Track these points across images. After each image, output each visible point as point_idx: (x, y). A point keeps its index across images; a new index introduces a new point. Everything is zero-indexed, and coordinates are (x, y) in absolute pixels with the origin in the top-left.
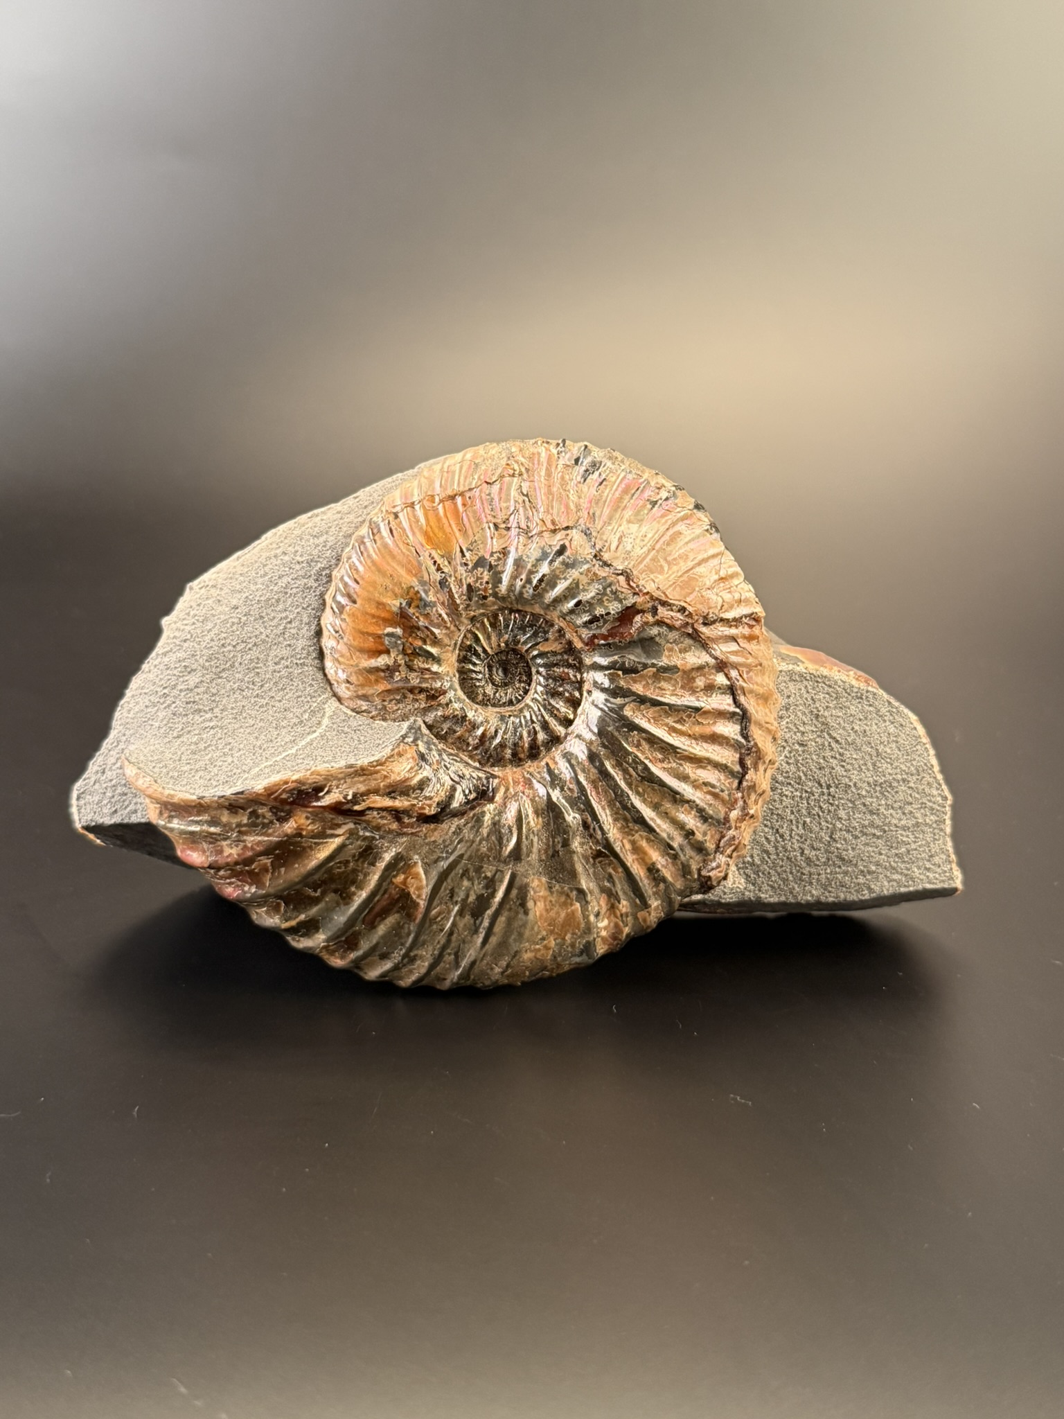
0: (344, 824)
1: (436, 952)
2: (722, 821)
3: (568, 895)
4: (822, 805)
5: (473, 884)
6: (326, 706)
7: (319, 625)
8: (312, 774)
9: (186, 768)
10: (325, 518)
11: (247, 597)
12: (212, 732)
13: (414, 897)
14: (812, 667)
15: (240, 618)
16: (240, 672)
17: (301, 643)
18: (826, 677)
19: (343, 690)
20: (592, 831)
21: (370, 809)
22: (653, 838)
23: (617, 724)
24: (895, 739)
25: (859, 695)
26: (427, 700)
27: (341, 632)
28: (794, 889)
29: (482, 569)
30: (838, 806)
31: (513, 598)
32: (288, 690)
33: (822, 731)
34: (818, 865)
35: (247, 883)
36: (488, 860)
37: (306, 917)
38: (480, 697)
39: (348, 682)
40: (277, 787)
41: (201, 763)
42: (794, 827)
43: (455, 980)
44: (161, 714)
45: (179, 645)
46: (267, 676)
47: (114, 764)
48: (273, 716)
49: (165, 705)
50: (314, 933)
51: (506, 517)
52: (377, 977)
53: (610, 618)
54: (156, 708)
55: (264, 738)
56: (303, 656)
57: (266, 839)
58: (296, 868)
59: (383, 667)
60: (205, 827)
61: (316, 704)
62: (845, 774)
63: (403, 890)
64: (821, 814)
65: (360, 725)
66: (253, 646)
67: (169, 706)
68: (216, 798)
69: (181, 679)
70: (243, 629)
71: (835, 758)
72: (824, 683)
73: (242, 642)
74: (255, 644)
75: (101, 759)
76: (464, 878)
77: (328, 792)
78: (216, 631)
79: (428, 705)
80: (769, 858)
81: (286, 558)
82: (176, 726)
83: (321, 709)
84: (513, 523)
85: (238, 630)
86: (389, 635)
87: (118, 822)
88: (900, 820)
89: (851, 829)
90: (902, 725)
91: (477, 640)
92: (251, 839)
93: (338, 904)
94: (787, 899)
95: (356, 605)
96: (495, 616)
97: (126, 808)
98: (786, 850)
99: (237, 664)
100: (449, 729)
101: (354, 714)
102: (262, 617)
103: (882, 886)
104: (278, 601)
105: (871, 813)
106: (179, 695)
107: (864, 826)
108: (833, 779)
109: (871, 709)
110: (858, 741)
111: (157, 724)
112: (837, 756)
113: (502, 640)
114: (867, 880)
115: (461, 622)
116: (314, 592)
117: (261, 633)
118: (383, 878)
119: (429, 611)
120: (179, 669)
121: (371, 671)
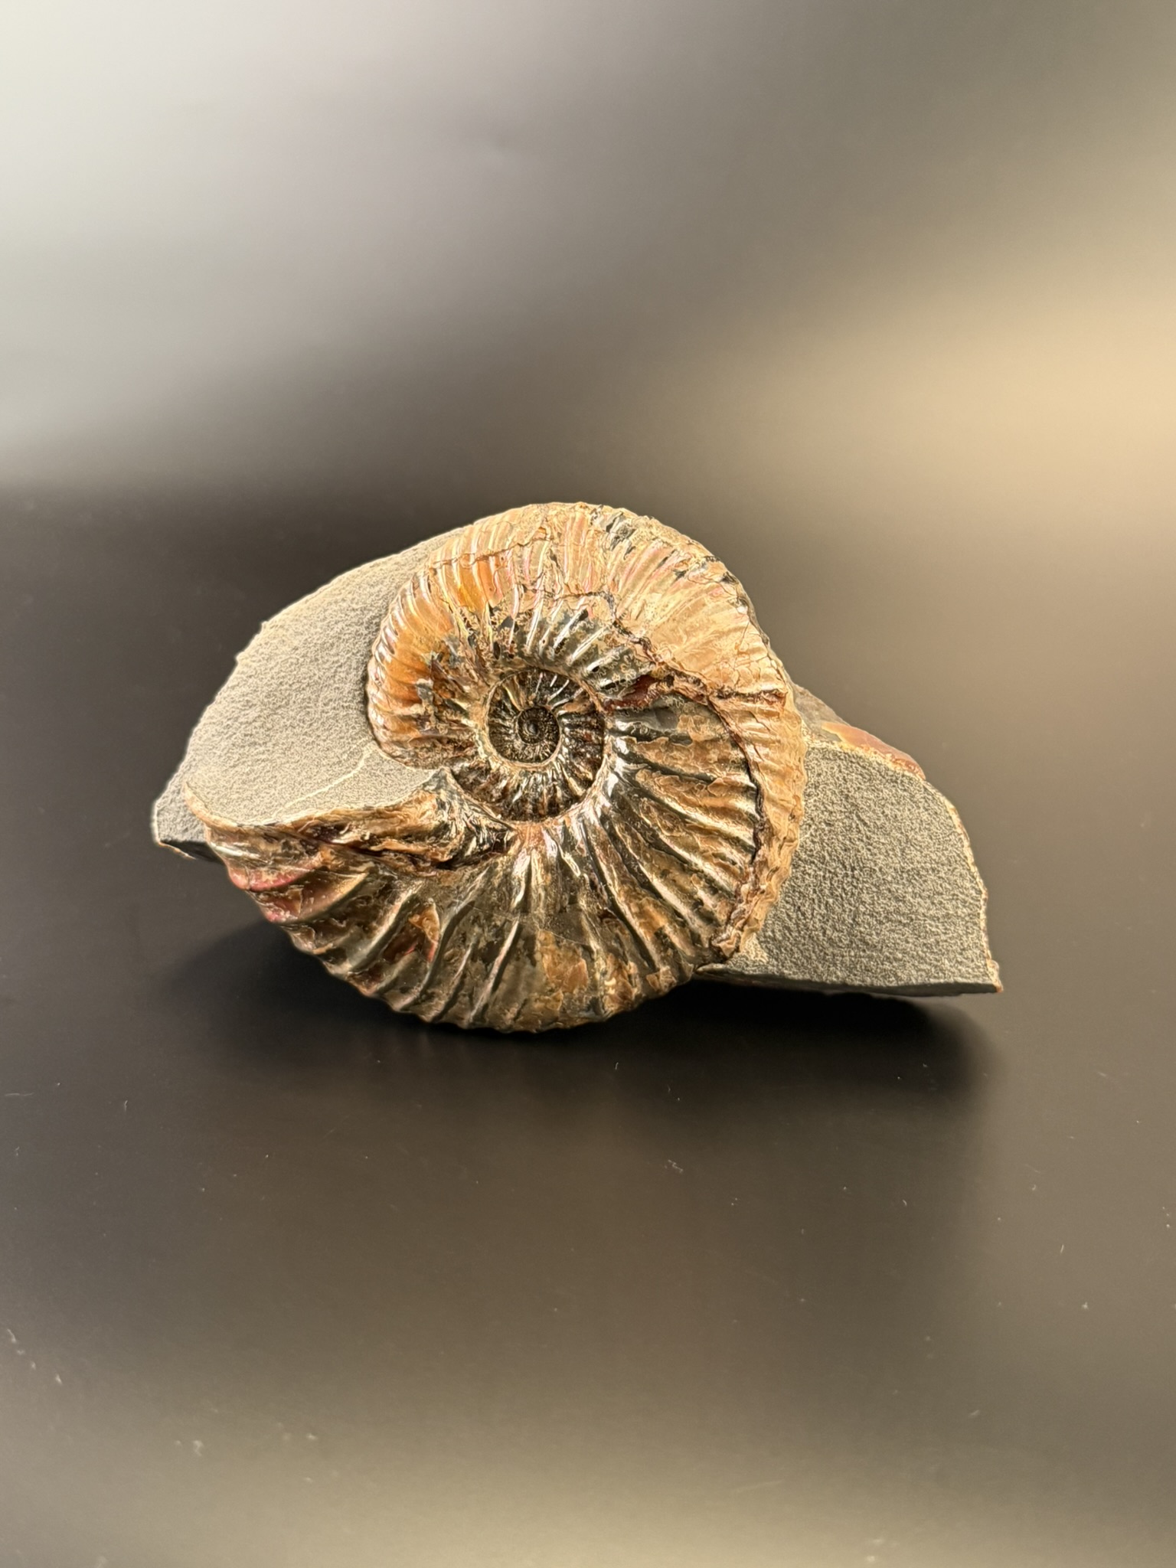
0: (366, 862)
1: (451, 993)
2: (733, 893)
3: (575, 952)
4: (845, 886)
5: (483, 931)
6: (365, 749)
7: (366, 670)
8: (333, 813)
9: (235, 796)
10: (384, 568)
11: (306, 640)
12: (263, 764)
13: (429, 937)
14: (844, 746)
15: (298, 659)
16: (293, 710)
17: (348, 687)
18: (861, 758)
19: (380, 734)
20: (599, 891)
21: (386, 850)
22: (660, 904)
23: (629, 789)
24: (927, 826)
25: (894, 778)
26: (455, 751)
28: (818, 968)
29: (508, 629)
30: (862, 889)
31: (539, 658)
32: (332, 731)
33: (851, 812)
34: (841, 947)
35: (283, 908)
36: (498, 909)
37: (334, 946)
38: (509, 752)
39: (385, 727)
40: (303, 823)
41: (248, 792)
42: (816, 907)
43: (470, 1021)
44: (223, 744)
45: (245, 681)
46: (316, 716)
48: (316, 755)
49: (227, 735)
50: (342, 962)
51: (534, 579)
52: (401, 1010)
53: (626, 685)
54: (220, 738)
55: (305, 774)
56: (350, 699)
57: (297, 869)
58: (324, 899)
59: (415, 716)
60: (247, 853)
61: (355, 746)
62: (870, 857)
63: (420, 930)
64: (844, 895)
65: (391, 770)
67: (231, 736)
69: (243, 713)
70: (300, 670)
71: (862, 841)
72: (859, 764)
73: (298, 682)
74: (308, 685)
76: (476, 924)
77: (349, 831)
78: (276, 670)
79: (455, 755)
80: (791, 935)
81: (345, 605)
82: (234, 756)
83: (360, 753)
84: (540, 585)
85: (295, 670)
86: (421, 686)
88: (929, 909)
89: (875, 914)
90: (936, 813)
91: (507, 696)
92: (286, 868)
93: (361, 937)
94: (812, 977)
95: (393, 656)
96: (525, 675)
98: (807, 929)
99: (291, 702)
100: (474, 780)
101: (389, 758)
102: (317, 660)
103: (909, 975)
104: (332, 645)
105: (897, 899)
106: (240, 727)
107: (889, 912)
108: (858, 862)
109: (905, 794)
110: (888, 826)
111: (218, 753)
112: (864, 839)
113: (530, 698)
114: (894, 967)
115: (489, 678)
116: (364, 639)
117: (315, 675)
118: (400, 917)
119: (458, 666)
120: (242, 703)
121: (407, 718)
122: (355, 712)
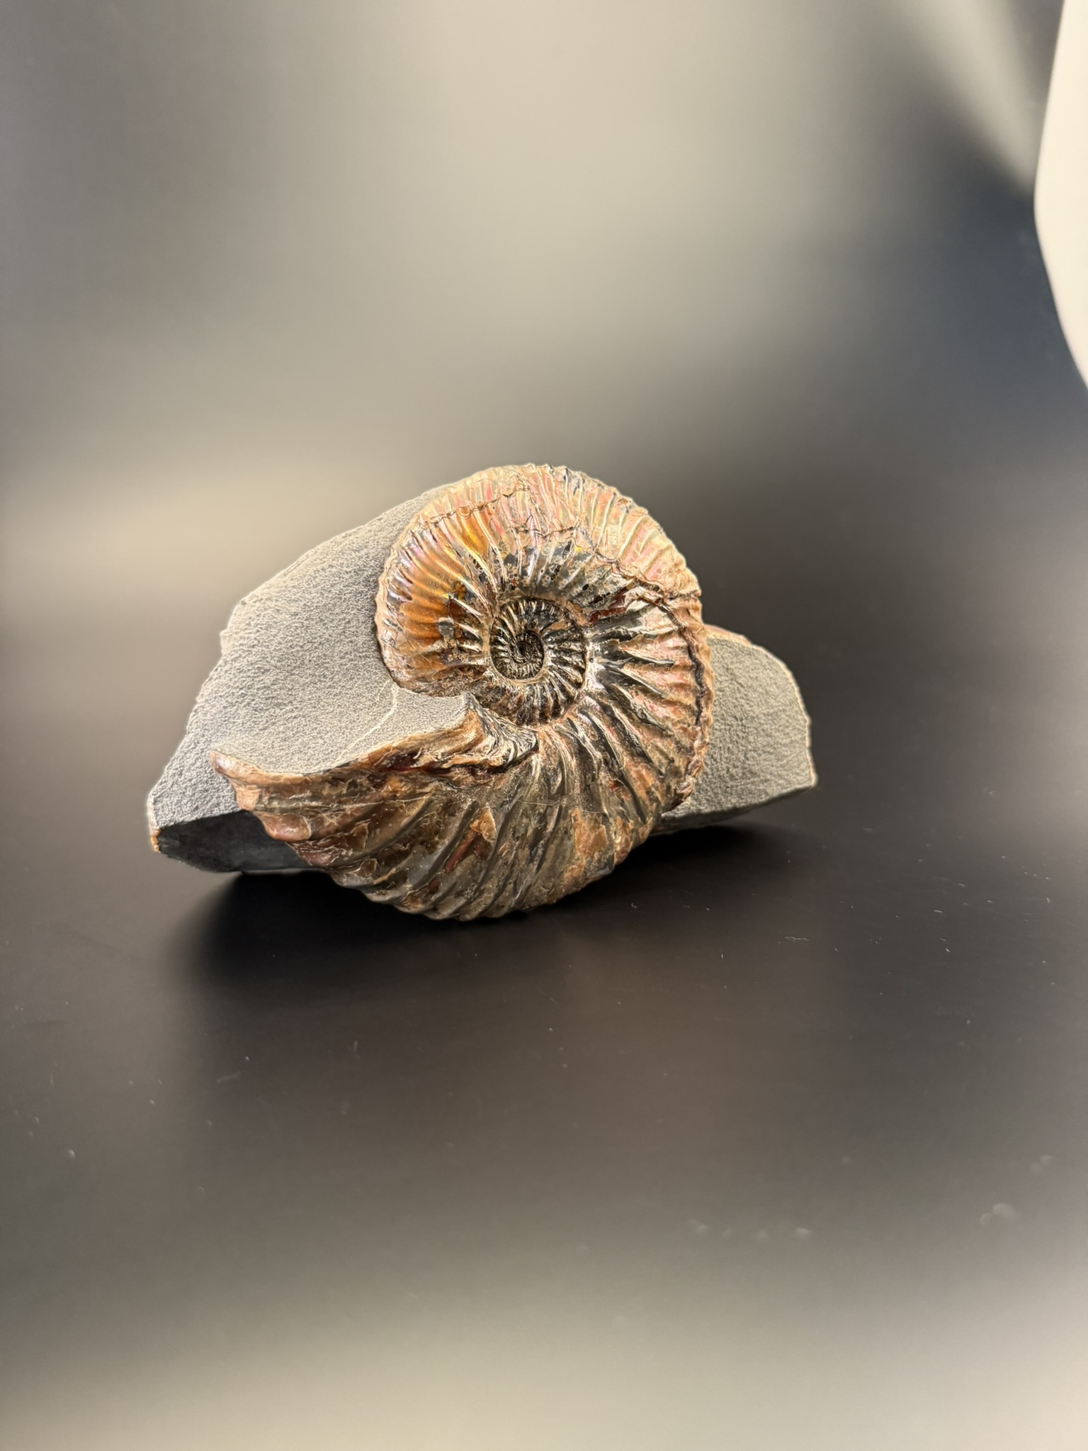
0: (430, 782)
1: (501, 883)
2: (689, 749)
3: (596, 821)
4: (738, 733)
5: (530, 820)
6: (392, 689)
7: (374, 623)
9: (282, 753)
11: (305, 605)
12: (295, 721)
13: (485, 838)
15: (303, 623)
16: (310, 669)
17: (361, 639)
18: (726, 641)
19: (404, 676)
20: (610, 766)
21: (454, 766)
22: (649, 767)
23: (619, 681)
24: (774, 681)
25: (748, 652)
26: (475, 676)
27: (399, 625)
28: (721, 799)
29: (511, 565)
30: (748, 733)
31: (534, 587)
32: (356, 679)
33: (732, 679)
34: (737, 780)
35: (345, 847)
36: (540, 799)
37: (396, 871)
38: (509, 672)
39: (409, 667)
40: (380, 755)
41: (293, 748)
42: (722, 752)
43: (512, 906)
44: (242, 712)
45: (248, 651)
46: (336, 669)
47: (193, 764)
48: (349, 702)
49: (244, 703)
50: (402, 884)
51: (525, 522)
52: (450, 915)
53: (609, 598)
54: (235, 707)
55: (346, 720)
56: (365, 649)
57: (364, 805)
58: (391, 827)
59: (439, 651)
60: (307, 802)
61: (383, 689)
62: (750, 709)
63: (477, 833)
64: (738, 740)
66: (319, 645)
67: (249, 704)
68: (322, 773)
69: (257, 679)
70: (307, 631)
71: (743, 698)
72: (727, 645)
73: (308, 642)
74: (321, 644)
75: (176, 762)
76: (523, 816)
77: (422, 755)
78: (281, 635)
79: (476, 679)
80: (707, 778)
81: (334, 570)
82: (260, 720)
83: (388, 692)
84: (530, 526)
85: (302, 633)
86: (442, 624)
87: (199, 818)
88: (783, 739)
89: (757, 749)
90: (776, 672)
91: (504, 625)
92: (348, 808)
93: (424, 855)
94: (716, 808)
95: (411, 601)
96: (517, 605)
97: (207, 803)
98: (718, 770)
99: (306, 662)
100: (492, 698)
101: (416, 694)
102: (322, 620)
103: (773, 790)
104: (335, 605)
105: (768, 736)
106: (257, 693)
107: (764, 746)
108: (743, 714)
109: (757, 661)
110: (754, 685)
113: (522, 624)
114: (765, 786)
115: (495, 610)
116: (366, 595)
117: (324, 633)
118: (462, 826)
119: (473, 602)
120: (253, 671)
121: (428, 655)
122: (373, 659)
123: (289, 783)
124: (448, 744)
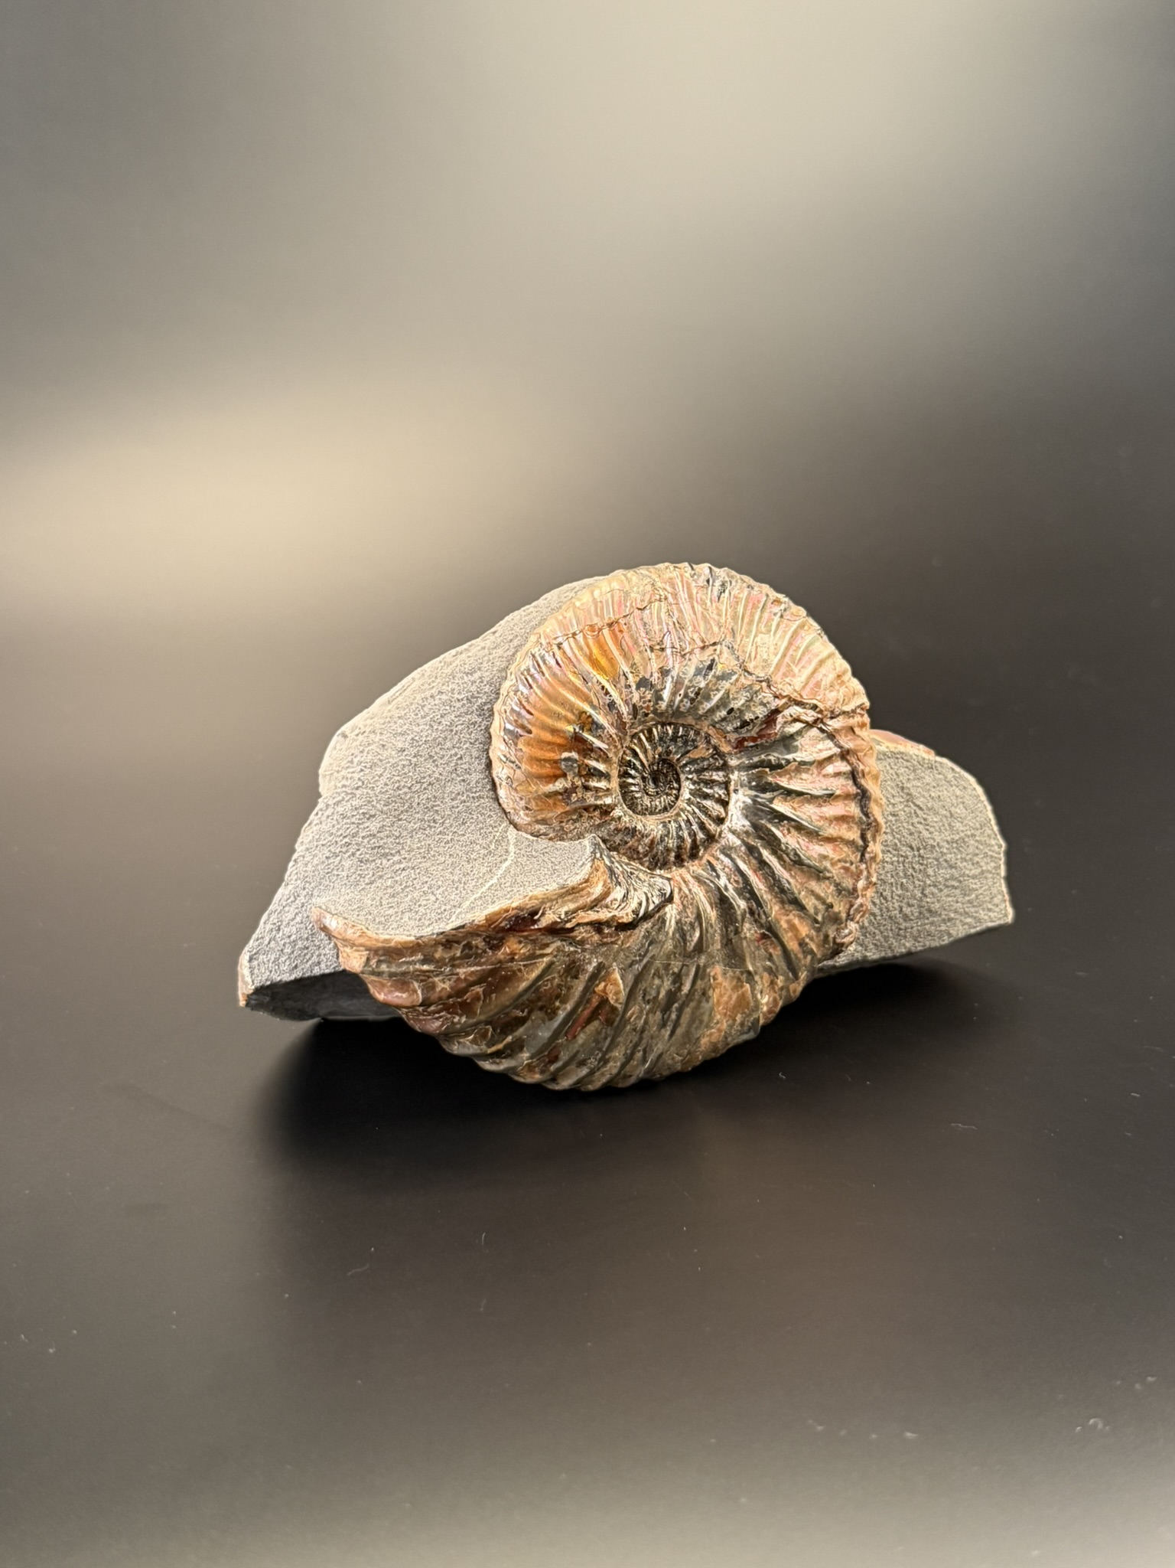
0: (552, 943)
1: (628, 1052)
2: (851, 891)
3: (739, 979)
4: (914, 865)
5: (663, 981)
6: (508, 834)
7: (488, 757)
8: (530, 899)
9: (391, 911)
10: (470, 654)
11: (413, 739)
12: (404, 873)
13: (612, 1002)
14: (892, 746)
15: (410, 760)
16: (418, 813)
17: (475, 777)
18: (903, 753)
19: (522, 818)
20: (757, 916)
21: (579, 925)
22: (803, 915)
23: (769, 817)
24: (961, 800)
25: (930, 765)
26: (601, 816)
27: (517, 762)
28: (892, 944)
29: (644, 689)
30: (927, 865)
31: (671, 712)
32: (468, 824)
33: (908, 801)
34: (912, 920)
35: (457, 1014)
36: (675, 957)
37: (512, 1039)
38: (640, 807)
39: (527, 808)
40: (498, 917)
41: (403, 905)
42: (894, 889)
43: (640, 1076)
44: (347, 864)
45: (352, 793)
46: (447, 813)
47: (293, 919)
48: (461, 851)
49: (348, 854)
50: (517, 1053)
51: (660, 639)
52: (571, 1086)
53: (758, 722)
54: (339, 858)
55: (460, 872)
56: (478, 789)
57: (479, 968)
58: (507, 992)
59: (561, 791)
60: (418, 966)
61: (498, 834)
62: (930, 836)
63: (603, 997)
64: (914, 874)
65: (545, 848)
66: (428, 785)
67: (353, 854)
68: (435, 936)
69: (362, 826)
70: (415, 770)
71: (921, 823)
72: (903, 758)
73: (417, 782)
74: (430, 784)
75: (274, 917)
76: (655, 977)
77: (543, 914)
78: (387, 775)
79: (603, 820)
80: (875, 919)
81: (444, 697)
82: (366, 872)
83: (504, 837)
84: (667, 643)
85: (409, 772)
86: (567, 759)
87: (298, 977)
88: (971, 870)
89: (937, 884)
90: (965, 788)
91: (635, 754)
92: (462, 972)
93: (544, 1022)
94: (886, 953)
95: (531, 736)
96: (650, 731)
97: (307, 961)
98: (888, 911)
99: (415, 805)
100: (621, 840)
101: (535, 838)
102: (431, 757)
103: (958, 930)
104: (445, 738)
105: (951, 867)
106: (362, 842)
107: (946, 880)
108: (921, 842)
109: (941, 776)
110: (936, 806)
111: (344, 874)
112: (922, 821)
113: (656, 752)
114: (947, 926)
115: (625, 740)
116: (479, 726)
117: (434, 772)
118: (586, 989)
119: (601, 733)
120: (358, 817)
121: (549, 795)
122: (487, 800)
123: (399, 946)
124: (571, 901)
